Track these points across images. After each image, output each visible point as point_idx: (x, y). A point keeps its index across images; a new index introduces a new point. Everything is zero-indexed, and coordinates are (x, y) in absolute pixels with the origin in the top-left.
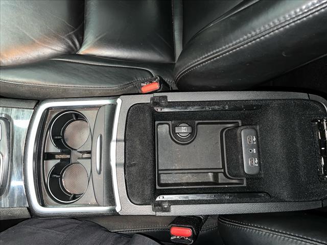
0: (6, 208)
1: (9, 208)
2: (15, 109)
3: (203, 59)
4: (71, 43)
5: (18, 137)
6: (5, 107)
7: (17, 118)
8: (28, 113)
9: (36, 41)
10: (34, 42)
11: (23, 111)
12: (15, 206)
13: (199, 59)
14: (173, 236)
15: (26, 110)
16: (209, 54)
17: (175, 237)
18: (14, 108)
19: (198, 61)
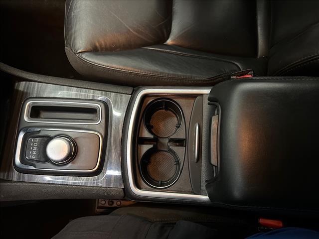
0: (103, 187)
6: (105, 91)
7: (116, 102)
8: (126, 98)
11: (121, 96)
12: (111, 186)
15: (124, 95)
18: (112, 92)
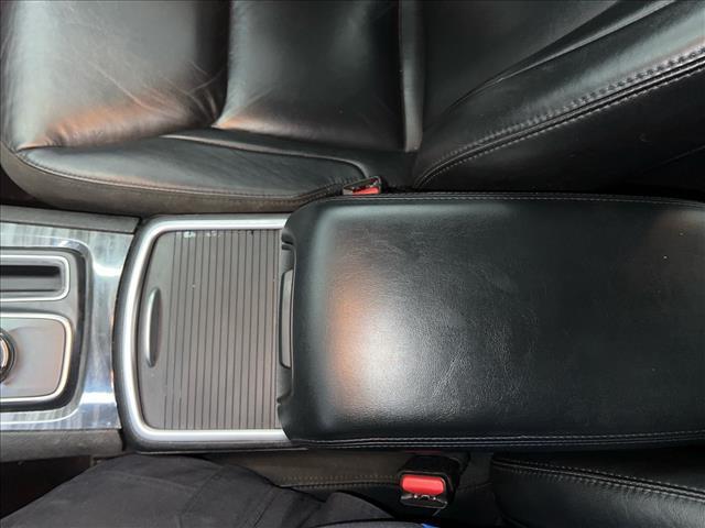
0: (76, 430)
1: (82, 430)
2: (95, 233)
3: (485, 142)
4: (201, 106)
5: (103, 288)
6: (77, 228)
7: (100, 250)
8: (123, 241)
9: (136, 100)
10: (132, 101)
11: (112, 237)
12: (94, 427)
13: (476, 144)
14: (407, 493)
15: (118, 235)
16: (498, 134)
17: (409, 497)
18: (94, 230)
19: (474, 147)
